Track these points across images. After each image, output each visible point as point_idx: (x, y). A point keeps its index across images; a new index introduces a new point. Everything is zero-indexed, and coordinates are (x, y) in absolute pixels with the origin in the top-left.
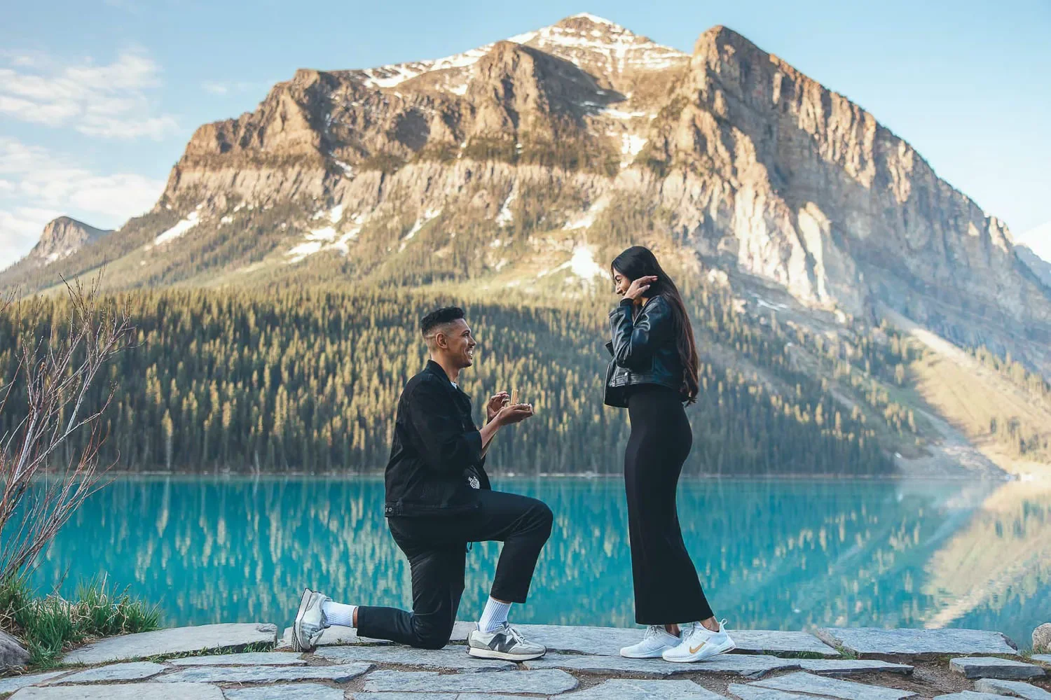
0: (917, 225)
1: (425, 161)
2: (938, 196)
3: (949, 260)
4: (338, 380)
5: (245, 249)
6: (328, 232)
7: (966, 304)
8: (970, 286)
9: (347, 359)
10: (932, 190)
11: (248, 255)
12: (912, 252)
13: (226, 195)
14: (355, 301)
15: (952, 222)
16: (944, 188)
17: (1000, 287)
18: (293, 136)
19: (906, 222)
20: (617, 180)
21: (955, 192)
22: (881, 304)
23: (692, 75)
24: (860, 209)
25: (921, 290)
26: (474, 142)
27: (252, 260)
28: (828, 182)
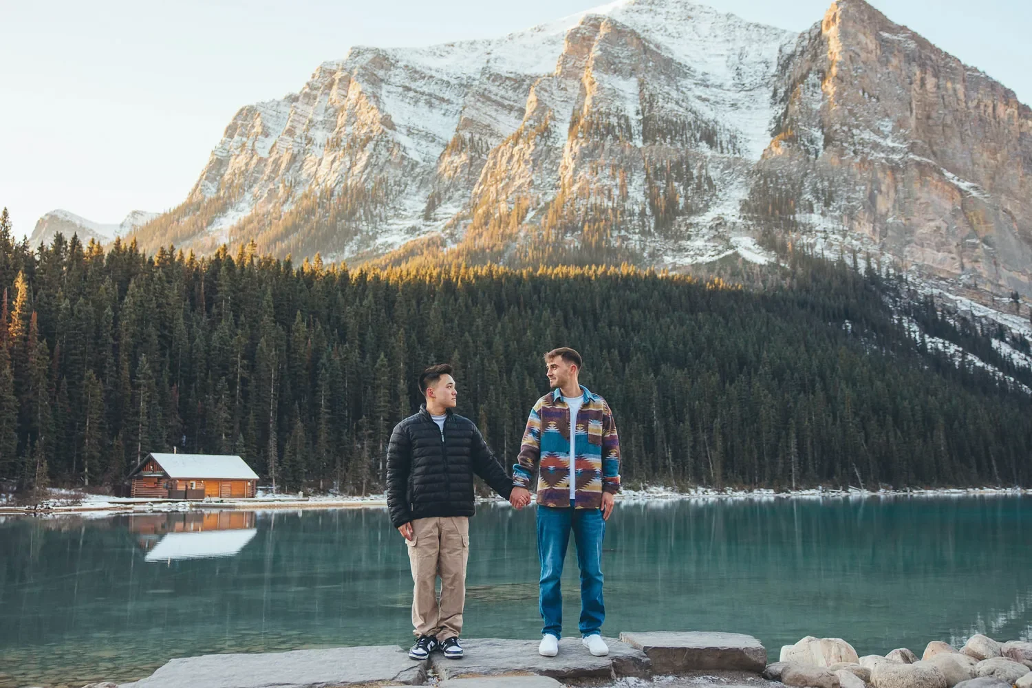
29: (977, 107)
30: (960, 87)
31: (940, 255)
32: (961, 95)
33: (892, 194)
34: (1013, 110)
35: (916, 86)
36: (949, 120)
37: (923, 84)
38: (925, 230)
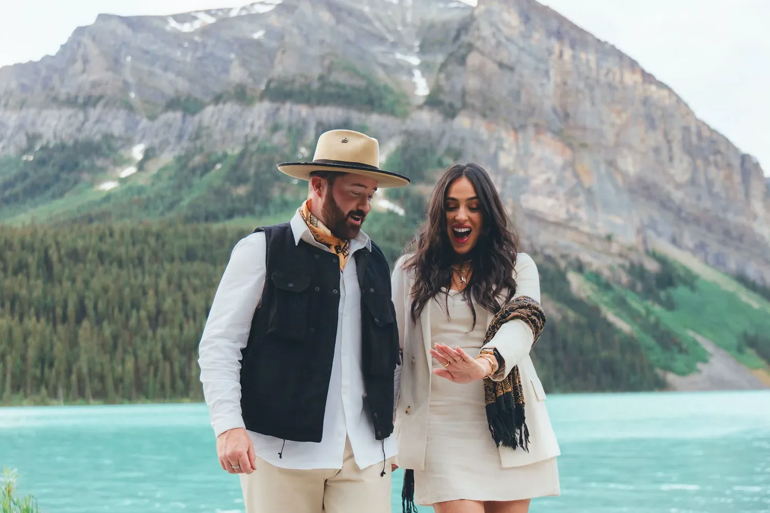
0: (681, 161)
1: (225, 103)
2: (699, 135)
3: (711, 194)
4: (143, 313)
5: (47, 187)
6: (129, 171)
7: (727, 233)
8: (730, 217)
9: (151, 293)
10: (694, 129)
11: (49, 193)
12: (678, 186)
13: (27, 134)
14: (158, 236)
15: (712, 158)
16: (704, 129)
17: (755, 217)
18: (94, 77)
19: (671, 159)
20: (408, 122)
21: (713, 131)
22: (650, 233)
23: (475, 24)
24: (630, 147)
25: (686, 221)
26: (272, 85)
27: (54, 197)
28: (602, 122)
29: (607, 74)
30: (592, 58)
31: (550, 202)
32: (593, 65)
33: (514, 151)
34: (638, 78)
35: (555, 56)
36: (581, 85)
37: (561, 55)
38: (538, 180)
